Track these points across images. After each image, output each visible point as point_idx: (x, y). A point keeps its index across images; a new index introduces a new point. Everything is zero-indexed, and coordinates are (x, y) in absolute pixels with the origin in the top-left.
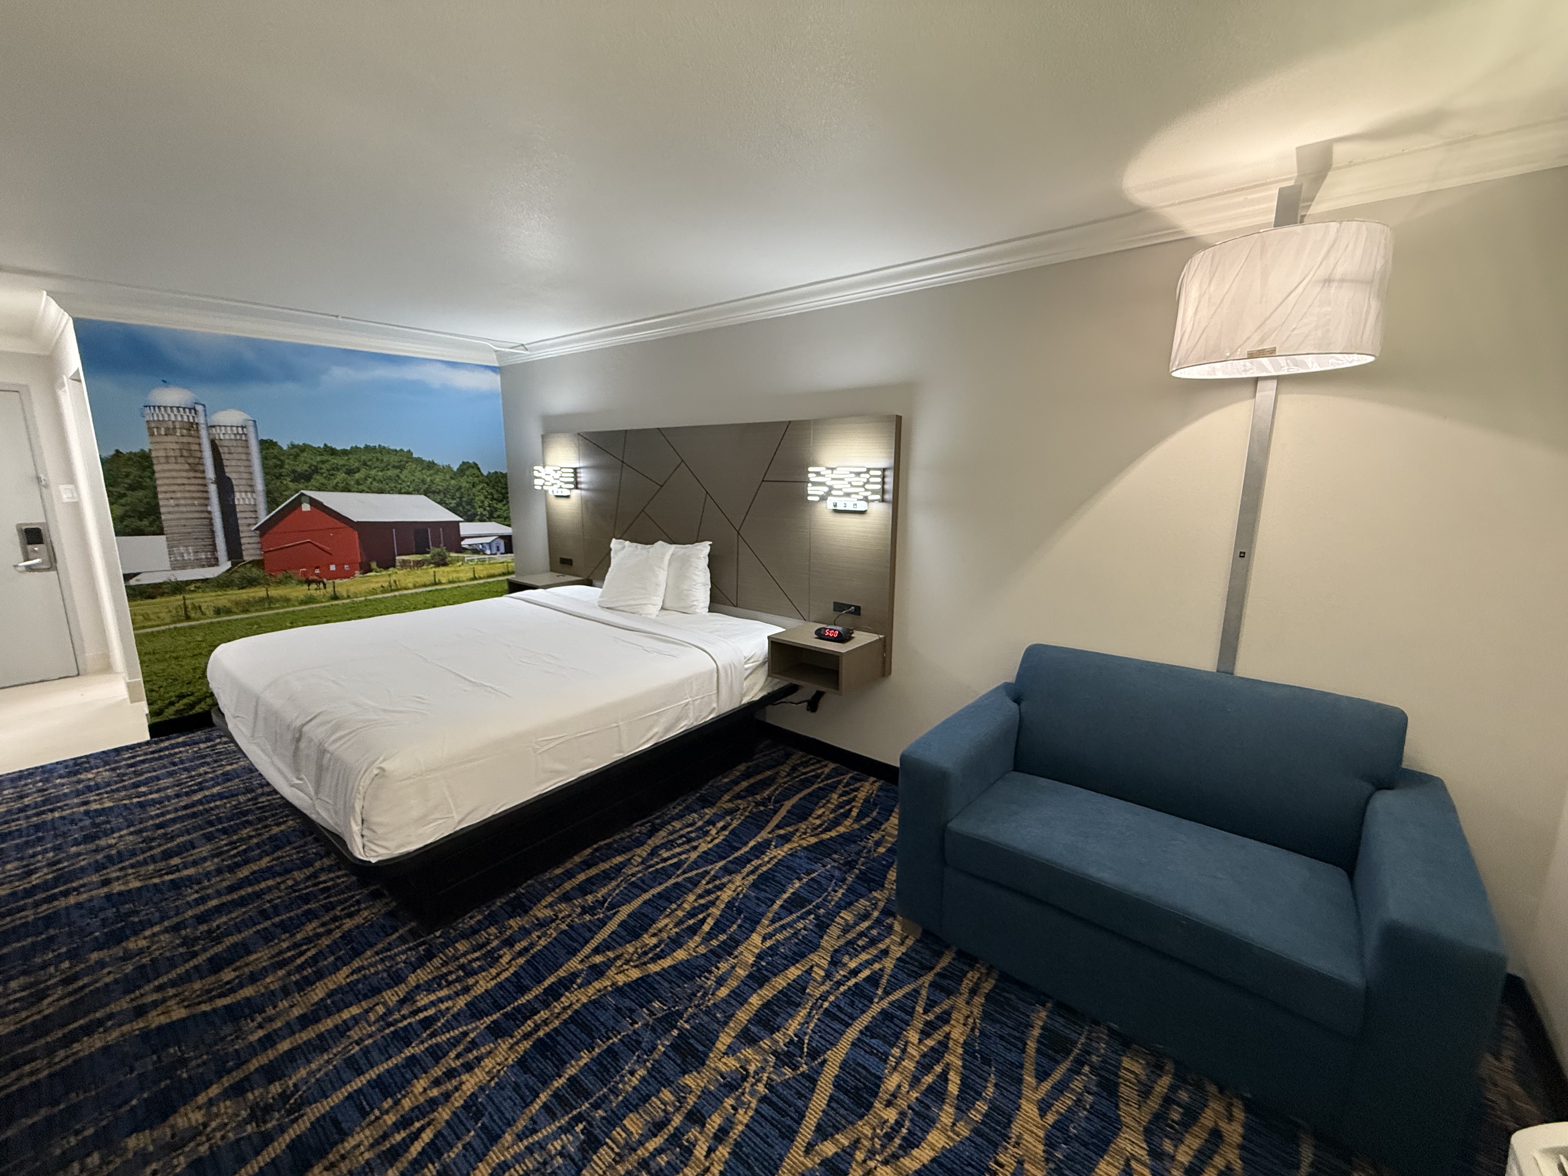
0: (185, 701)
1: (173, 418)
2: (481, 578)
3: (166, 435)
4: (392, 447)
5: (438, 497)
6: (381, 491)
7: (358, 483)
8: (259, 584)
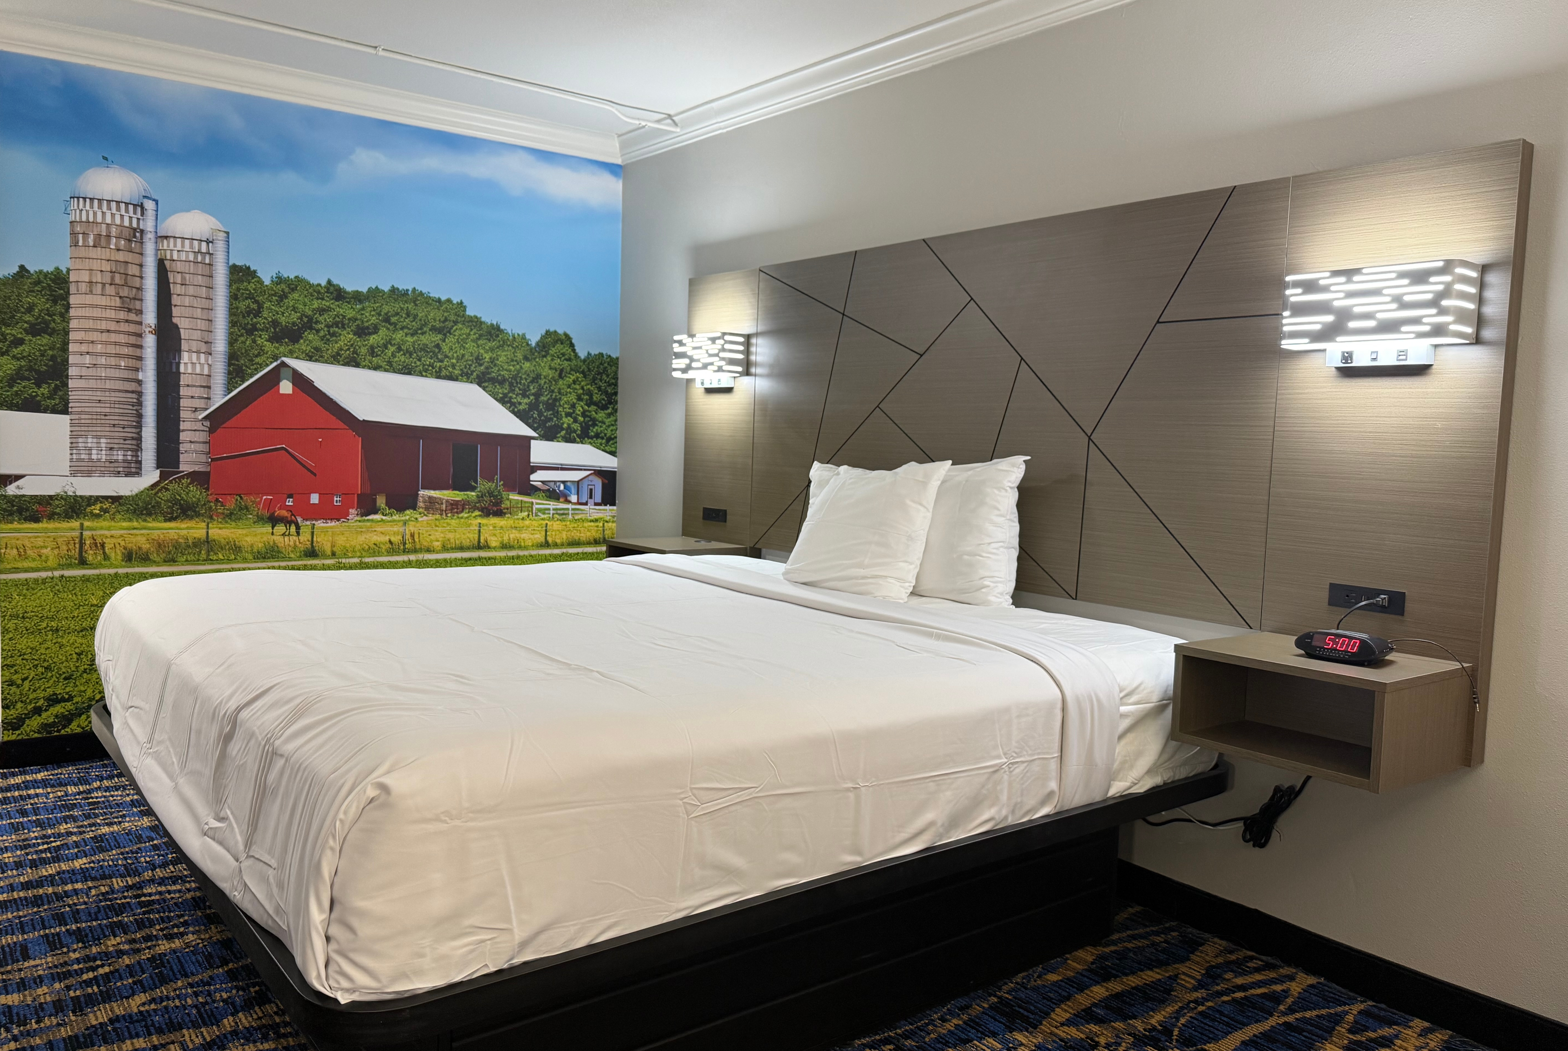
0: (58, 709)
1: (108, 220)
2: (556, 545)
3: (94, 246)
4: (434, 294)
5: (500, 391)
6: (407, 371)
7: (372, 351)
8: (198, 515)
